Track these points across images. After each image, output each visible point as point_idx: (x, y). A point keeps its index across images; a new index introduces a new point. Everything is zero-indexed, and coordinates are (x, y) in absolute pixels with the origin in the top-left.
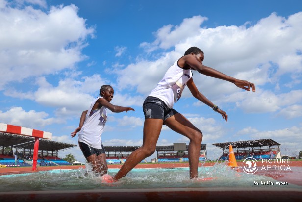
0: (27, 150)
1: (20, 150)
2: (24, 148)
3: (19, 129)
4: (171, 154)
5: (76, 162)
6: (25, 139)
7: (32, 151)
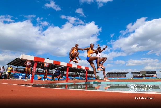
0: (83, 74)
1: (81, 74)
2: (82, 73)
4: (139, 75)
5: (100, 79)
6: (82, 70)
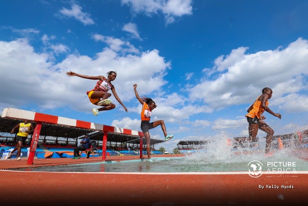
0: (135, 145)
1: (131, 145)
2: (134, 143)
3: (130, 131)
5: (166, 152)
6: (134, 138)
7: (139, 145)
